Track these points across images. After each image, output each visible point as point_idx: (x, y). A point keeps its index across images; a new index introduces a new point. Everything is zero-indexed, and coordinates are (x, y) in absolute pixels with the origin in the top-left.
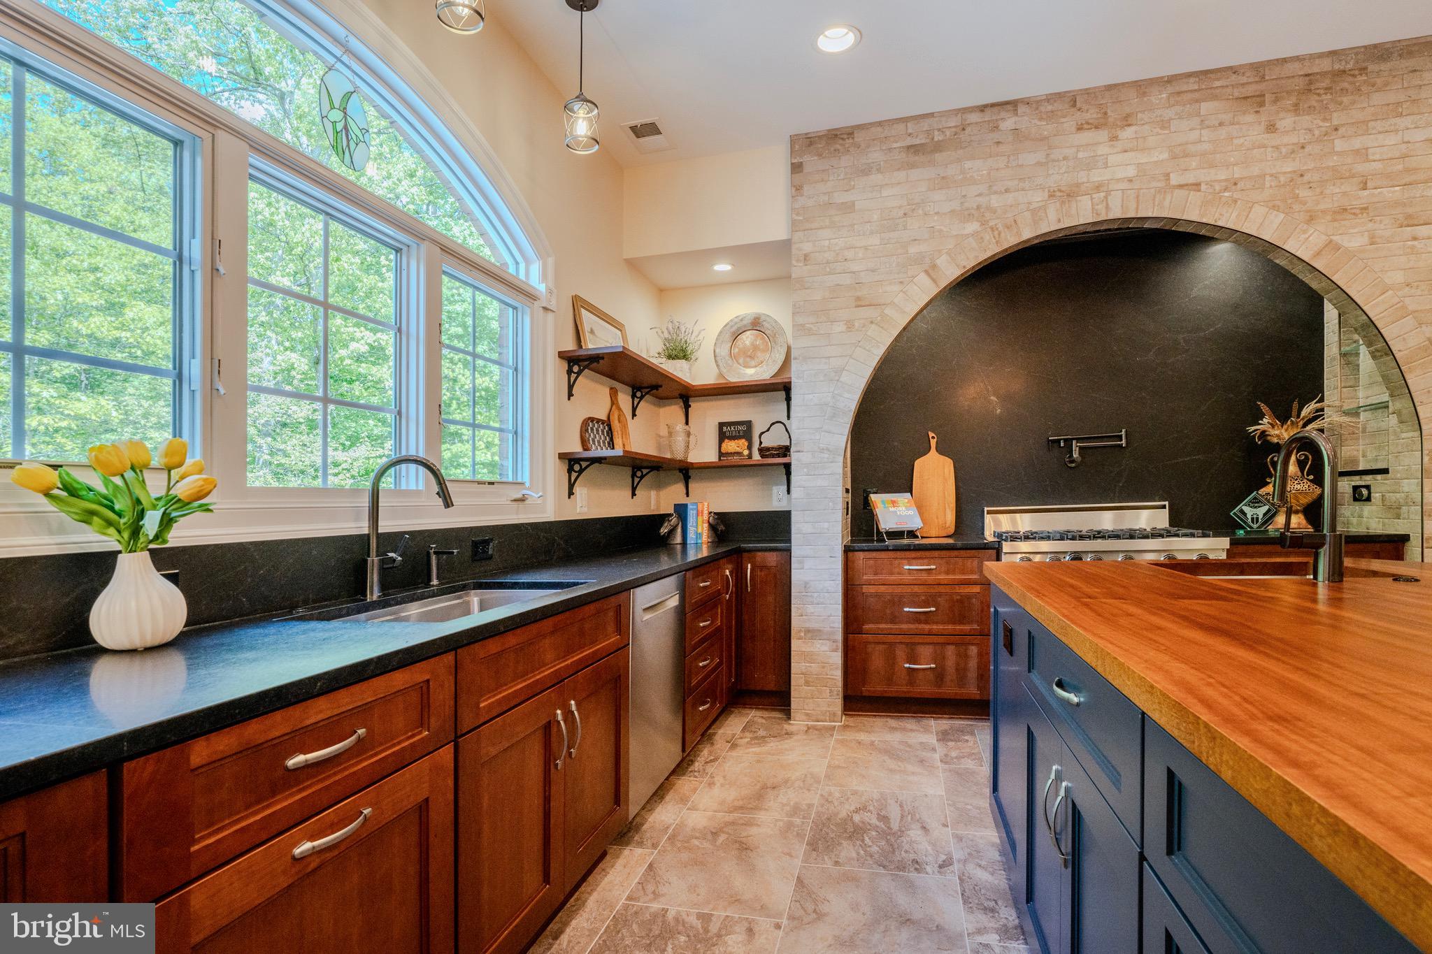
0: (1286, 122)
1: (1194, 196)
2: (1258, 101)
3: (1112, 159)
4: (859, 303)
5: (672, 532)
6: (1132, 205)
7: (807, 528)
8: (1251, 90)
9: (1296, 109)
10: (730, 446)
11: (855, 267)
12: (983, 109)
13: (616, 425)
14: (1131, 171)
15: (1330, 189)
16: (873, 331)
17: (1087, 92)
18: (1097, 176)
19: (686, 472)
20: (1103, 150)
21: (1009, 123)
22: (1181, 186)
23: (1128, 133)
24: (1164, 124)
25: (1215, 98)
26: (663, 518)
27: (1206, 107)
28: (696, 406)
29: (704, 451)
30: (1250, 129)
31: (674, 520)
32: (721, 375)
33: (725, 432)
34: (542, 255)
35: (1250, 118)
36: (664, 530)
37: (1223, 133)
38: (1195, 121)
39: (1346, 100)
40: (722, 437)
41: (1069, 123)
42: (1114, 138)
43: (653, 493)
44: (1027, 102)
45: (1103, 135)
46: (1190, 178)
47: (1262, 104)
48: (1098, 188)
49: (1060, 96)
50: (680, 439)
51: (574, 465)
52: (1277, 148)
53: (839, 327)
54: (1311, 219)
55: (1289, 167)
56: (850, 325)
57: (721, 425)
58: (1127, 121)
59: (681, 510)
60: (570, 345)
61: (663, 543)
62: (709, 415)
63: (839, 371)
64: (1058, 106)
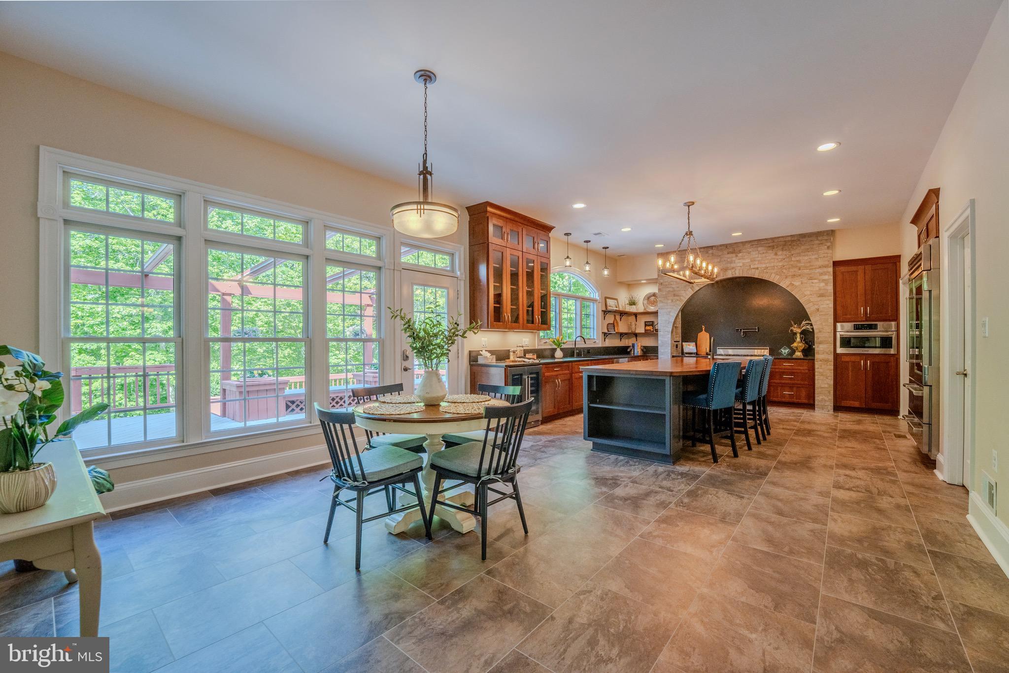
0: (780, 253)
1: (757, 272)
2: (773, 247)
3: (737, 261)
4: (674, 295)
5: (631, 350)
6: (741, 272)
7: (662, 351)
8: (771, 244)
9: (782, 250)
10: (648, 328)
11: (674, 286)
12: (704, 248)
13: (615, 324)
14: (741, 265)
15: (791, 270)
16: (678, 302)
17: (730, 244)
18: (733, 265)
19: (636, 335)
20: (734, 259)
21: (710, 252)
22: (754, 268)
23: (740, 254)
24: (749, 253)
25: (762, 247)
26: (628, 347)
27: (760, 249)
28: (638, 316)
29: (641, 329)
30: (771, 255)
31: (631, 348)
32: (645, 309)
33: (647, 324)
34: (598, 291)
35: (771, 252)
36: (629, 350)
37: (764, 255)
38: (757, 252)
39: (795, 248)
40: (646, 325)
41: (725, 252)
42: (737, 256)
43: (627, 340)
44: (715, 246)
45: (734, 255)
46: (756, 266)
47: (774, 248)
48: (733, 268)
49: (723, 245)
50: (633, 326)
51: (605, 335)
52: (777, 259)
53: (670, 301)
54: (786, 277)
55: (781, 264)
56: (672, 301)
57: (645, 322)
58: (740, 252)
59: (633, 345)
60: (604, 309)
61: (629, 353)
62: (642, 320)
63: (670, 312)
64: (723, 247)
